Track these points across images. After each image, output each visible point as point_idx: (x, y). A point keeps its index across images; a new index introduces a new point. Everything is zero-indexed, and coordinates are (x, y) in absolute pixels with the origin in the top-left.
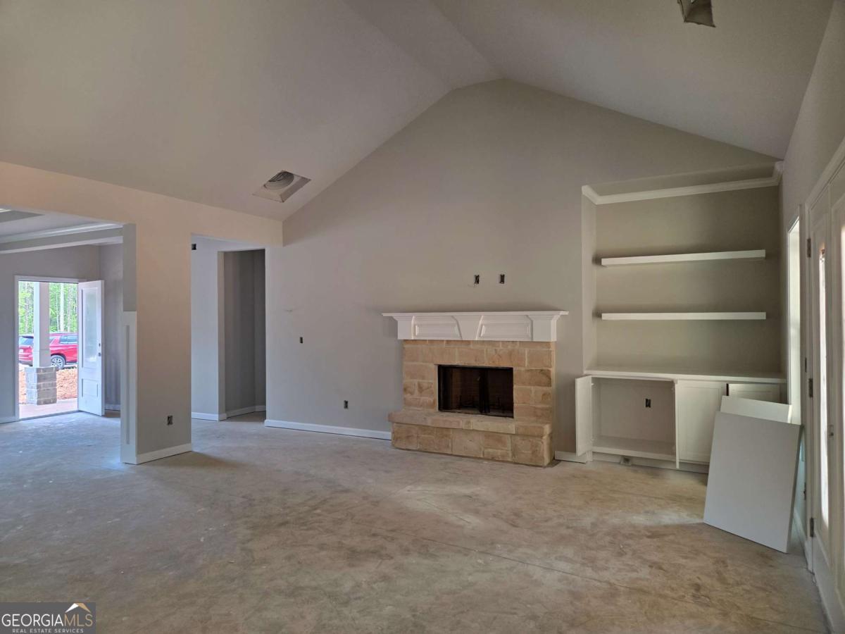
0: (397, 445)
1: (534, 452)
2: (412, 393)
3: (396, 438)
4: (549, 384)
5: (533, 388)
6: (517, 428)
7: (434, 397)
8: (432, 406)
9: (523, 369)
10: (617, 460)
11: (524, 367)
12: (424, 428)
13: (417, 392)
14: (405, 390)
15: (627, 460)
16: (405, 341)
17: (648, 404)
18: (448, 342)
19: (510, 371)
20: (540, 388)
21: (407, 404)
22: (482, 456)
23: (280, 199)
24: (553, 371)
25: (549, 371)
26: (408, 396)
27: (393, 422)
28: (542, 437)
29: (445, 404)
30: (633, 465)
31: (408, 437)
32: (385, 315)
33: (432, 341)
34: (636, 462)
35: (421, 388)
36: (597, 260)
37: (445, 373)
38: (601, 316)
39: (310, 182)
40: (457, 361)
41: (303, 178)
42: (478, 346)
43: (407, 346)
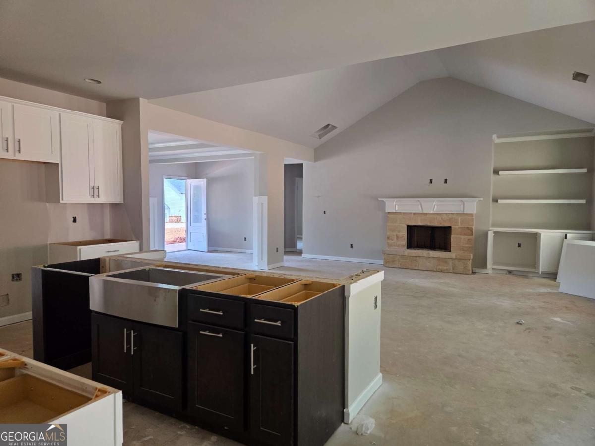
0: (387, 265)
1: (465, 268)
2: (392, 240)
3: (386, 262)
4: (472, 235)
5: (462, 237)
6: (456, 256)
7: (404, 242)
8: (403, 246)
9: (457, 227)
10: (505, 273)
11: (458, 226)
12: (403, 256)
13: (395, 239)
14: (388, 238)
15: (510, 272)
16: (389, 213)
17: (519, 245)
18: (414, 213)
19: (450, 228)
20: (466, 237)
21: (390, 245)
22: (435, 270)
23: (318, 137)
24: (473, 227)
25: (472, 229)
26: (390, 242)
27: (385, 254)
28: (469, 260)
29: (410, 246)
30: (513, 274)
31: (393, 261)
32: (379, 199)
33: (404, 213)
34: (515, 273)
35: (398, 237)
36: (496, 172)
37: (410, 229)
38: (497, 201)
39: (337, 129)
40: (420, 223)
41: (334, 126)
42: (432, 216)
43: (389, 216)
